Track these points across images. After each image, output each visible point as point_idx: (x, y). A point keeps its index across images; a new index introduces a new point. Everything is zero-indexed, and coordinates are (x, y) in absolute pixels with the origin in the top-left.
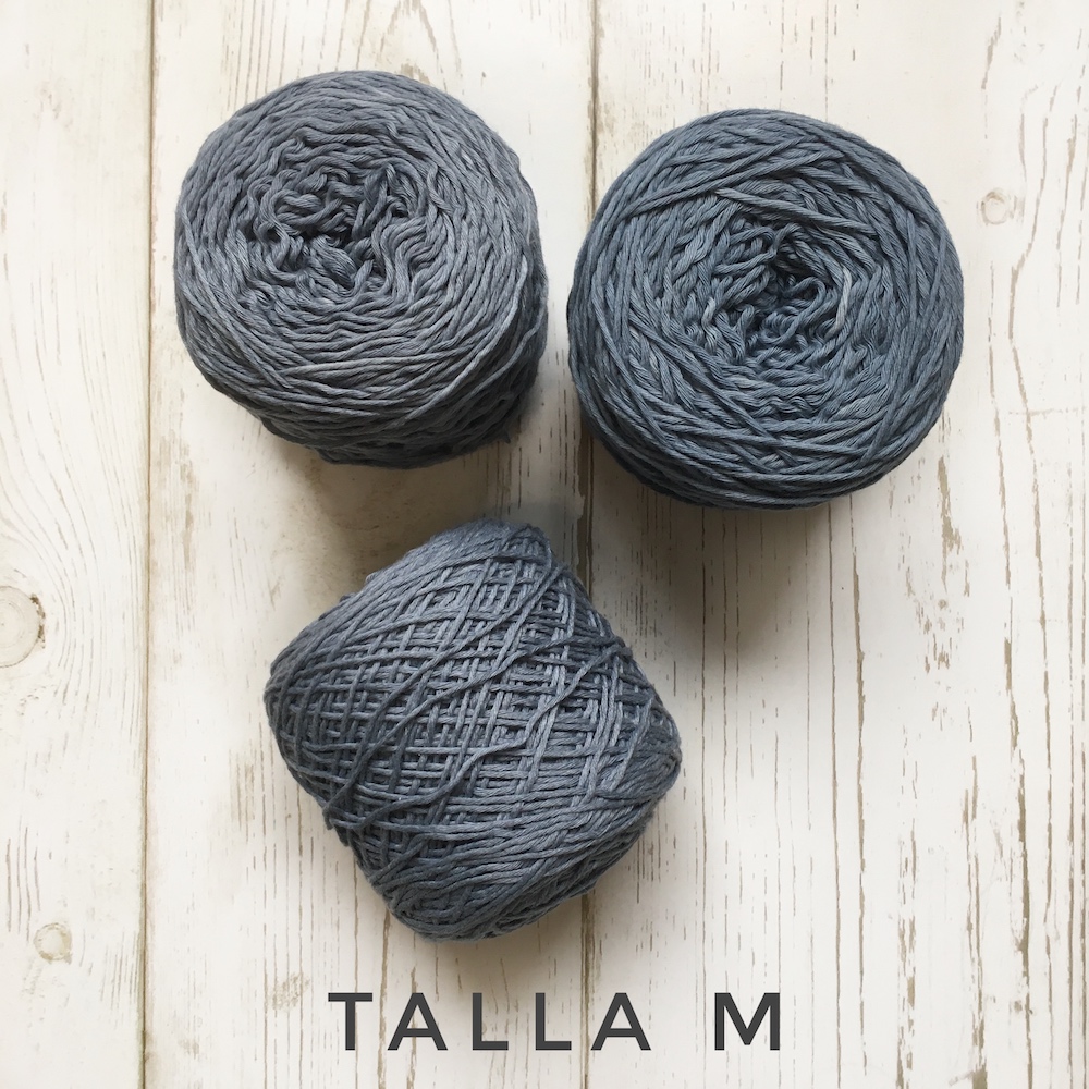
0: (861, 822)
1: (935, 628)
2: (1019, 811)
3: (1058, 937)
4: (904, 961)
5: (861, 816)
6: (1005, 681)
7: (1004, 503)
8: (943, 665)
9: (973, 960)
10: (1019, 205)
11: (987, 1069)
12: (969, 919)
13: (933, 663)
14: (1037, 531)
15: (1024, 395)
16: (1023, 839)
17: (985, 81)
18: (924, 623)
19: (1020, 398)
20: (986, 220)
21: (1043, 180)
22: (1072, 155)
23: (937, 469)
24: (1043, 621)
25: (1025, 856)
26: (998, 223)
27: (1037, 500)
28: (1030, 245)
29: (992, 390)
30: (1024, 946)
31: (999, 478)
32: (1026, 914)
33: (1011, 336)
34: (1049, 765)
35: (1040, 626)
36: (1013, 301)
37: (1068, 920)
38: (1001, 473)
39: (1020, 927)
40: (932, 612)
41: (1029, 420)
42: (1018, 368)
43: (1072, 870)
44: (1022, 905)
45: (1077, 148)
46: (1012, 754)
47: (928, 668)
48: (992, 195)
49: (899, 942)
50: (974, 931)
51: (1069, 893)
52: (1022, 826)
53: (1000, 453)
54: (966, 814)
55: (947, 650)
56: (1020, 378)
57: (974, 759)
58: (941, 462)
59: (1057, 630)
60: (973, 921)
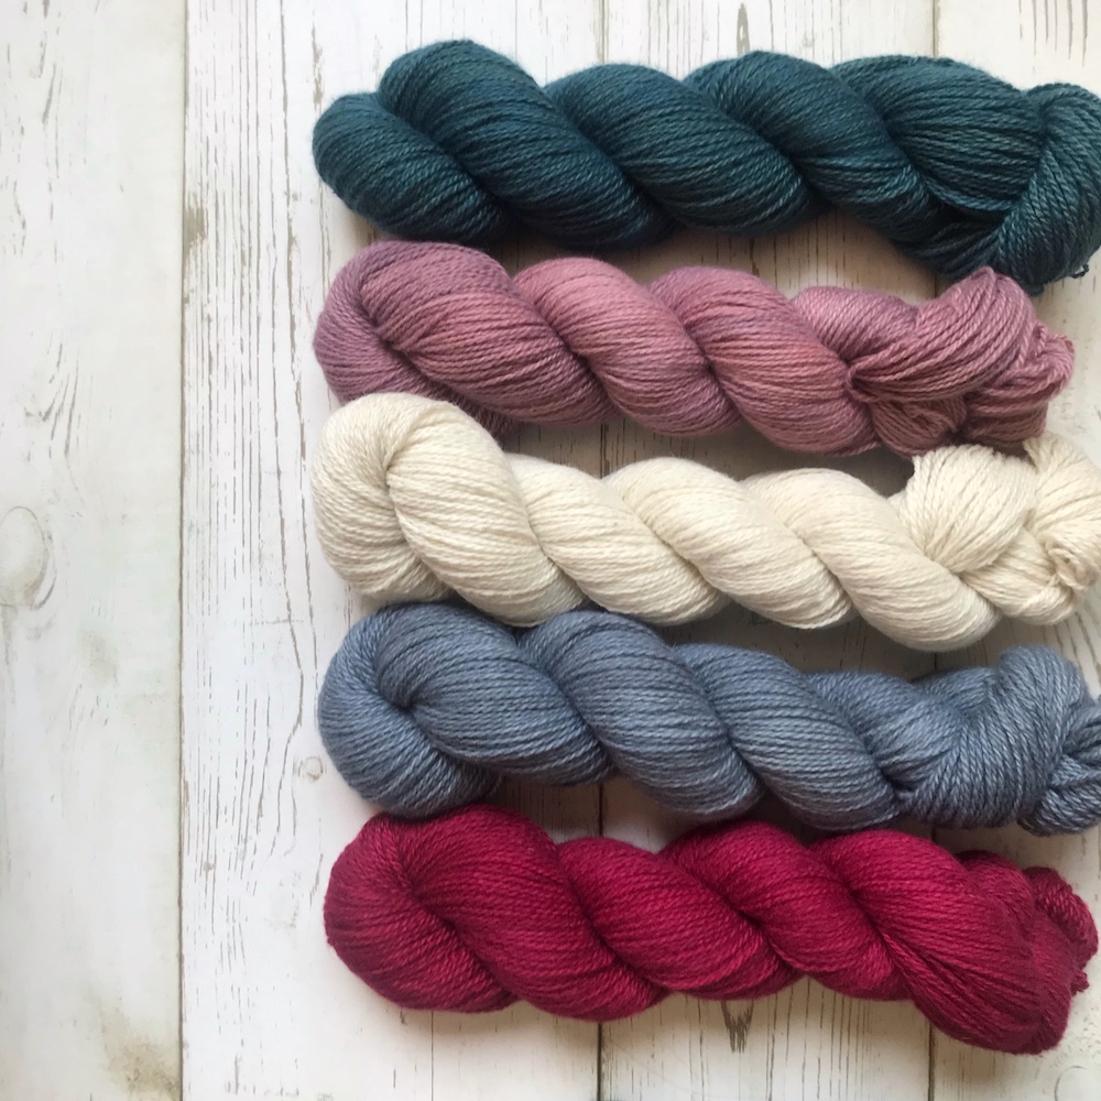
2: (295, 337)
3: (268, 248)
6: (305, 430)
7: (307, 557)
9: (327, 229)
10: (296, 771)
12: (329, 259)
14: (283, 536)
15: (293, 634)
16: (292, 317)
17: (321, 860)
19: (295, 632)
20: (319, 760)
21: (280, 787)
22: (260, 805)
24: (279, 473)
25: (291, 305)
26: (311, 758)
27: (283, 559)
28: (289, 741)
29: (315, 639)
30: (291, 240)
31: (310, 574)
32: (289, 264)
33: (302, 677)
34: (274, 369)
35: (281, 469)
36: (301, 701)
37: (261, 260)
38: (308, 578)
39: (294, 254)
41: (289, 616)
42: (297, 653)
43: (258, 296)
44: (293, 268)
45: (257, 811)
46: (300, 377)
48: (315, 778)
50: (326, 250)
51: (260, 279)
52: (293, 327)
53: (309, 593)
56: (295, 646)
59: (269, 465)
60: (326, 257)
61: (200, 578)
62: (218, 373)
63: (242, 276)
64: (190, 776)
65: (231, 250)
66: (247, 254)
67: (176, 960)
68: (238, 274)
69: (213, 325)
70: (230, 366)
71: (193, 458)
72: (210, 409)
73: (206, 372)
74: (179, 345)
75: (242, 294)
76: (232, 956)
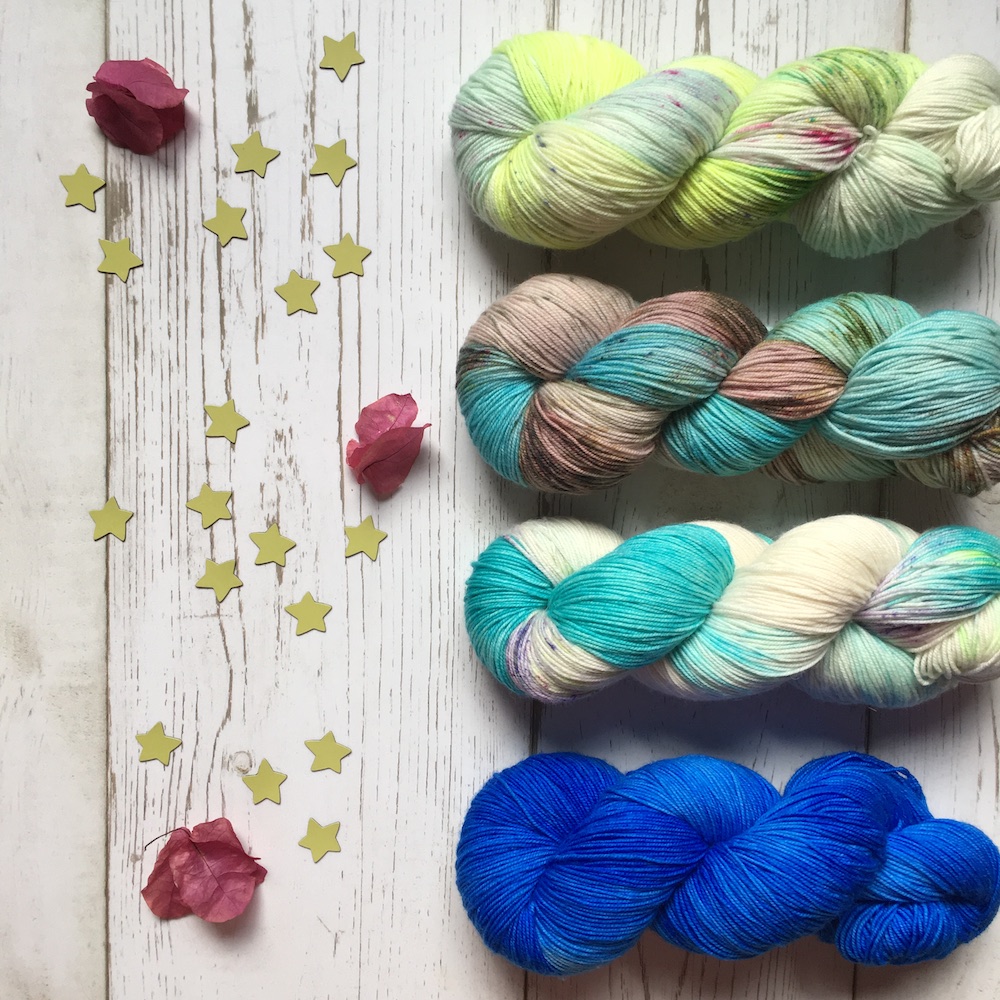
0: (340, 315)
1: (285, 460)
2: (225, 323)
3: (196, 227)
4: (309, 210)
5: (340, 320)
7: (236, 551)
8: (279, 432)
9: (258, 209)
10: (225, 765)
11: (247, 125)
12: (261, 241)
13: (287, 433)
15: (222, 629)
16: (222, 302)
18: (293, 464)
19: (224, 626)
20: (249, 754)
21: (209, 781)
22: (188, 798)
23: (284, 576)
24: (208, 464)
25: (220, 289)
26: (240, 752)
27: (212, 553)
28: (218, 736)
29: (244, 633)
33: (231, 671)
34: (203, 356)
35: (210, 460)
36: (230, 696)
37: (189, 240)
40: (288, 471)
41: (218, 611)
42: (226, 648)
43: (186, 278)
45: (185, 803)
46: (230, 365)
47: (291, 430)
48: (245, 772)
49: (313, 224)
50: (258, 231)
51: (188, 260)
52: (222, 312)
54: (263, 321)
55: (277, 444)
57: (257, 362)
58: (280, 584)
59: (197, 458)
60: (258, 239)
61: (127, 569)
62: (145, 358)
63: (169, 257)
64: (117, 768)
65: (157, 228)
66: (174, 233)
67: (102, 950)
68: (165, 255)
69: (139, 308)
70: (157, 351)
71: (119, 447)
72: (137, 396)
73: (132, 357)
74: (104, 328)
75: (169, 275)
76: (159, 945)
